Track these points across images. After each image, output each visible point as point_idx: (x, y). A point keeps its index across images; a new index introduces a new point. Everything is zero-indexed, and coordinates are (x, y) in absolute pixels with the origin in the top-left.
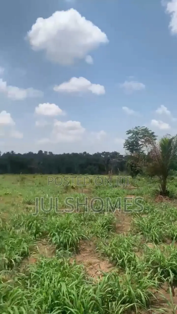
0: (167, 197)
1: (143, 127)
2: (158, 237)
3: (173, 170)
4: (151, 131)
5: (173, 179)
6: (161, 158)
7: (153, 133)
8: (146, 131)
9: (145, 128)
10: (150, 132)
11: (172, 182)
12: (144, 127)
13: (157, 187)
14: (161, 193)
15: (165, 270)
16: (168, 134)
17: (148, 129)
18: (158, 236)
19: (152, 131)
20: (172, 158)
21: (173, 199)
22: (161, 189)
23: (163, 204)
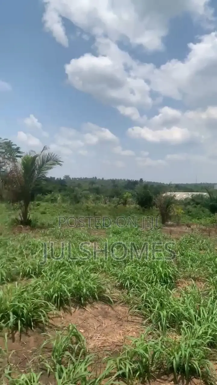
0: (28, 227)
1: (5, 139)
2: (5, 276)
3: (42, 195)
4: (16, 145)
5: (39, 205)
6: (23, 180)
7: (18, 148)
8: (9, 145)
9: (8, 141)
10: (15, 147)
11: (37, 209)
12: (7, 139)
13: (18, 215)
14: (22, 223)
15: (6, 313)
16: (32, 151)
17: (12, 143)
18: (5, 274)
19: (18, 146)
20: (36, 180)
21: (36, 229)
22: (22, 218)
23: (21, 235)
